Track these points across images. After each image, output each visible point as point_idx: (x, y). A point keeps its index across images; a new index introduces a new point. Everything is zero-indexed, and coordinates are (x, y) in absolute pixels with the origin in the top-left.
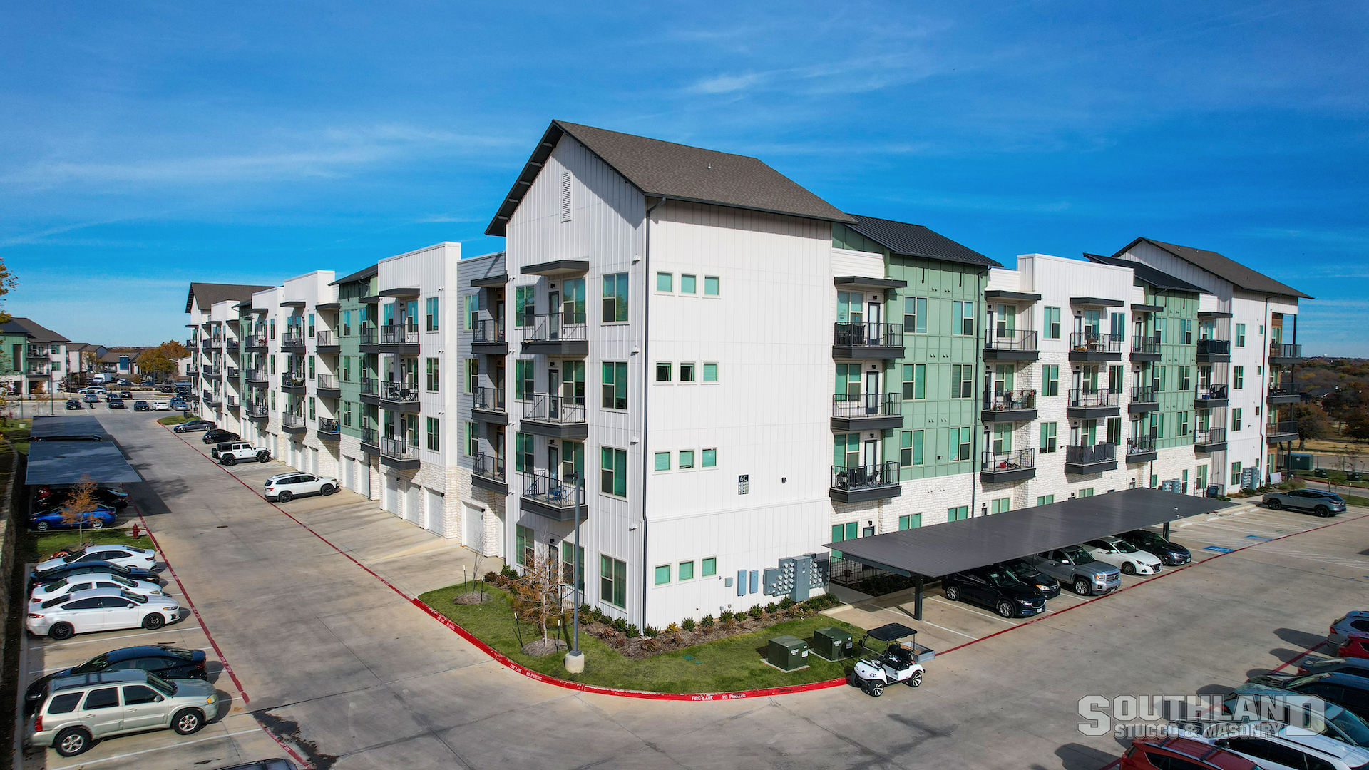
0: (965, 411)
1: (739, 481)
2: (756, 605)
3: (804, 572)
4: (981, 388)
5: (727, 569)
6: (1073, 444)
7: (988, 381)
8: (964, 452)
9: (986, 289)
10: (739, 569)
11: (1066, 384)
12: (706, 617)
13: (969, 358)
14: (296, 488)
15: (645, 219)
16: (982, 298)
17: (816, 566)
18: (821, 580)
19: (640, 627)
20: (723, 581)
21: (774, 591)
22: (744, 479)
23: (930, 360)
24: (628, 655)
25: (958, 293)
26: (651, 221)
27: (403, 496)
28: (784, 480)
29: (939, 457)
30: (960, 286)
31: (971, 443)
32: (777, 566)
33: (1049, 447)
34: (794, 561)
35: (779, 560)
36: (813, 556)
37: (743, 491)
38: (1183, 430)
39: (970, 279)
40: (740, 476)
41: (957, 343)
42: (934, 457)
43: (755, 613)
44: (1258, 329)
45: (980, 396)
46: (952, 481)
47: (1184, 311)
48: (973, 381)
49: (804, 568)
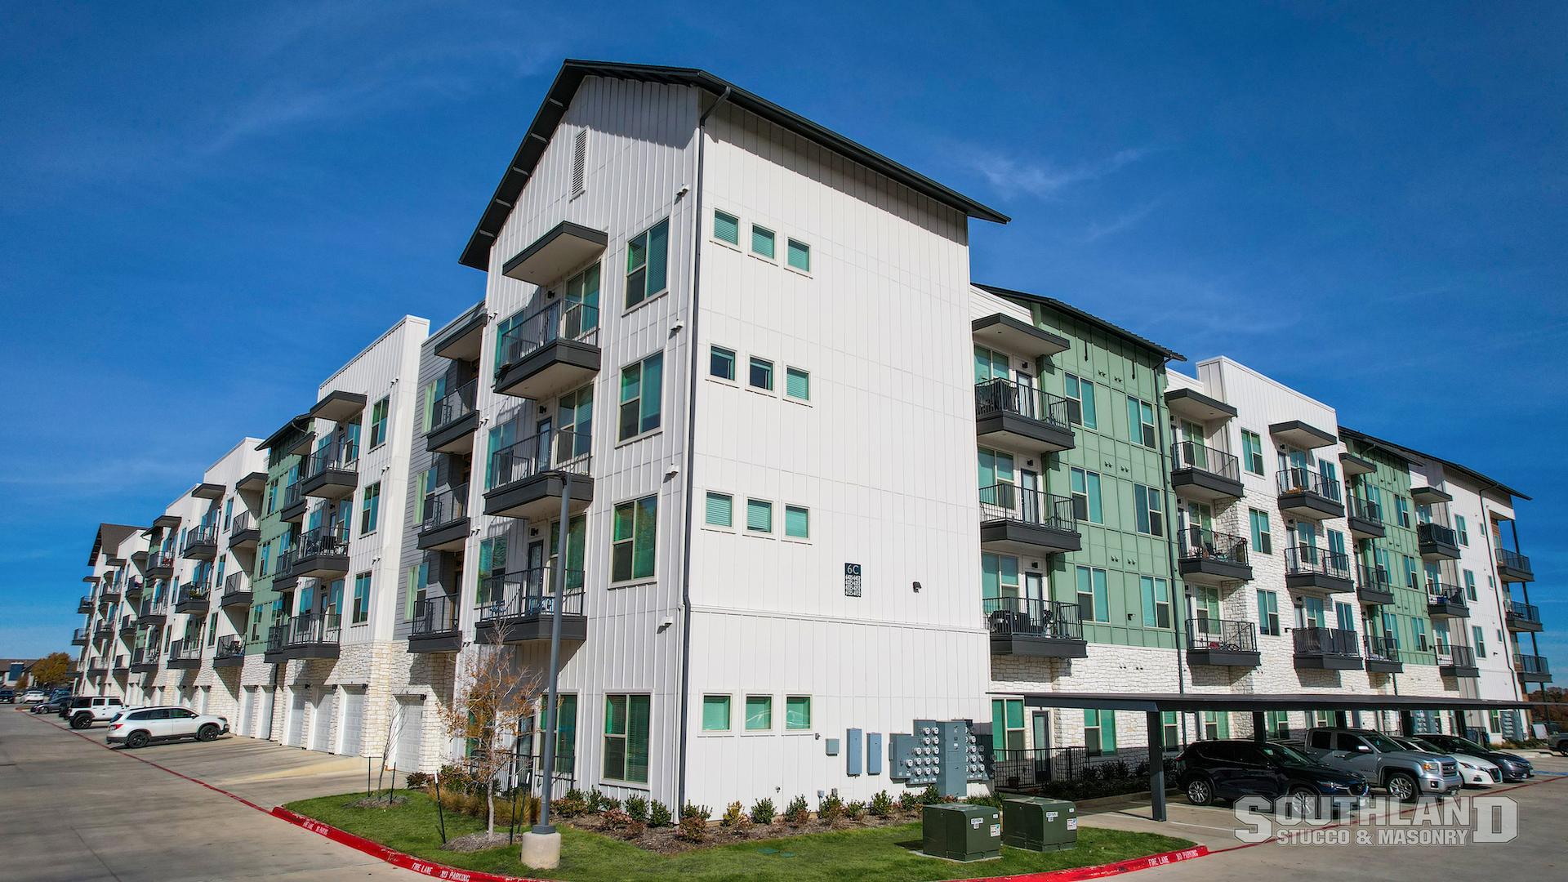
0: (1155, 556)
1: (846, 573)
2: (880, 794)
3: (956, 745)
4: (1174, 529)
5: (829, 721)
6: (1299, 627)
7: (1181, 520)
8: (1163, 616)
9: (1165, 391)
10: (850, 727)
11: (1280, 542)
12: (794, 801)
13: (1154, 480)
14: (157, 727)
15: (698, 130)
16: (1162, 402)
17: (974, 741)
18: (982, 767)
19: (673, 808)
20: (822, 742)
21: (909, 775)
22: (853, 570)
23: (1105, 469)
24: (650, 848)
25: (1131, 387)
26: (707, 137)
27: (311, 713)
28: (916, 586)
29: (1130, 615)
30: (1134, 378)
31: (1170, 603)
32: (910, 730)
33: (1272, 627)
34: (940, 725)
35: (914, 721)
36: (969, 723)
37: (853, 592)
38: (1423, 645)
39: (1144, 372)
40: (847, 565)
41: (1138, 455)
42: (1124, 617)
43: (880, 807)
44: (1478, 529)
45: (1174, 538)
46: (1150, 656)
47: (1395, 483)
48: (1162, 512)
49: (956, 739)
